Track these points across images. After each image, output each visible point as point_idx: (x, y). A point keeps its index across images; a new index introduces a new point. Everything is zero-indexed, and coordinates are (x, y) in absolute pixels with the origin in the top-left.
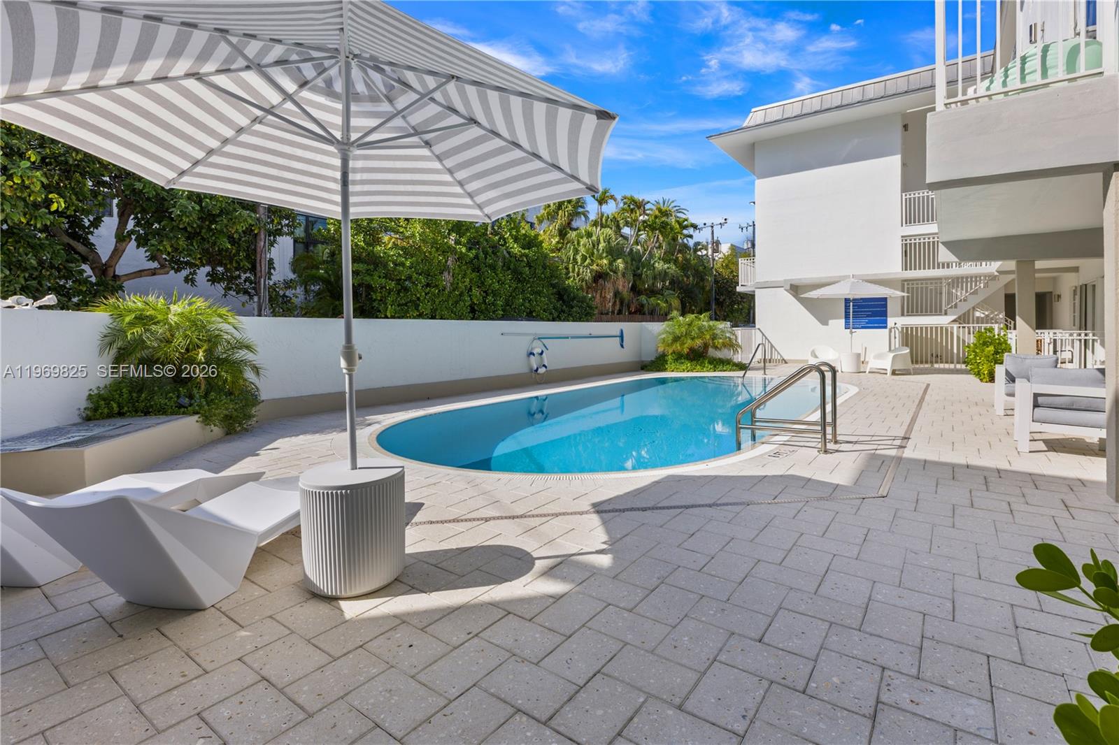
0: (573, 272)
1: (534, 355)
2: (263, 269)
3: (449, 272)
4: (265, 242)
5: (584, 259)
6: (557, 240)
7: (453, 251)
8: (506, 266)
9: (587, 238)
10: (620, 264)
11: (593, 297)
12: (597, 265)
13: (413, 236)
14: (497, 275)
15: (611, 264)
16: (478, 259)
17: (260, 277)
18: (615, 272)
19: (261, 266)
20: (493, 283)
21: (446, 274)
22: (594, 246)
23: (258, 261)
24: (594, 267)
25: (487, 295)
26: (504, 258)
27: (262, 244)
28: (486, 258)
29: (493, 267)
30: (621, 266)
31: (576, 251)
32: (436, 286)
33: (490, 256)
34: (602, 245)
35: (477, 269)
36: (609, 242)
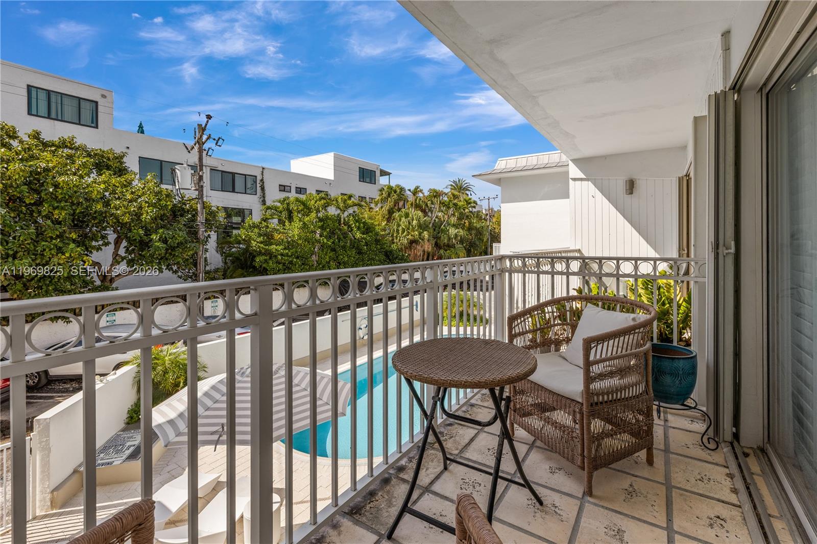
0: (397, 238)
1: (361, 329)
2: (201, 267)
3: (316, 255)
4: (203, 252)
5: (403, 231)
6: (385, 223)
7: (319, 241)
8: (353, 246)
9: (405, 218)
10: (426, 234)
11: (409, 255)
12: (412, 235)
13: (293, 236)
14: (346, 252)
15: (420, 234)
16: (334, 244)
17: (200, 273)
18: (423, 240)
19: (200, 266)
20: (344, 257)
21: (314, 256)
22: (409, 223)
23: (198, 263)
24: (410, 237)
25: (340, 264)
26: (351, 240)
27: (201, 253)
28: (339, 242)
29: (344, 247)
30: (427, 236)
31: (399, 225)
32: (308, 265)
33: (342, 240)
34: (415, 222)
35: (333, 250)
36: (419, 221)
